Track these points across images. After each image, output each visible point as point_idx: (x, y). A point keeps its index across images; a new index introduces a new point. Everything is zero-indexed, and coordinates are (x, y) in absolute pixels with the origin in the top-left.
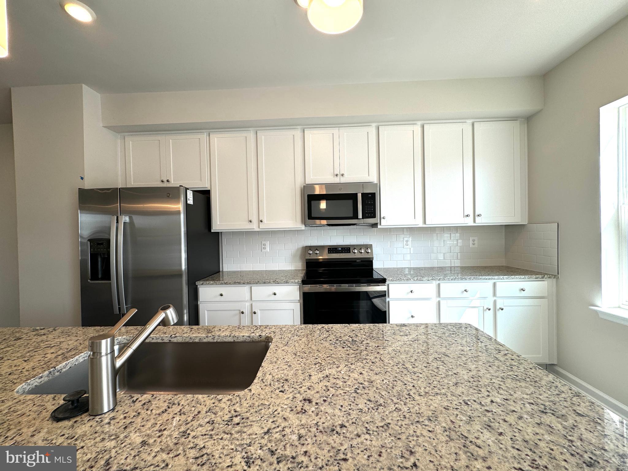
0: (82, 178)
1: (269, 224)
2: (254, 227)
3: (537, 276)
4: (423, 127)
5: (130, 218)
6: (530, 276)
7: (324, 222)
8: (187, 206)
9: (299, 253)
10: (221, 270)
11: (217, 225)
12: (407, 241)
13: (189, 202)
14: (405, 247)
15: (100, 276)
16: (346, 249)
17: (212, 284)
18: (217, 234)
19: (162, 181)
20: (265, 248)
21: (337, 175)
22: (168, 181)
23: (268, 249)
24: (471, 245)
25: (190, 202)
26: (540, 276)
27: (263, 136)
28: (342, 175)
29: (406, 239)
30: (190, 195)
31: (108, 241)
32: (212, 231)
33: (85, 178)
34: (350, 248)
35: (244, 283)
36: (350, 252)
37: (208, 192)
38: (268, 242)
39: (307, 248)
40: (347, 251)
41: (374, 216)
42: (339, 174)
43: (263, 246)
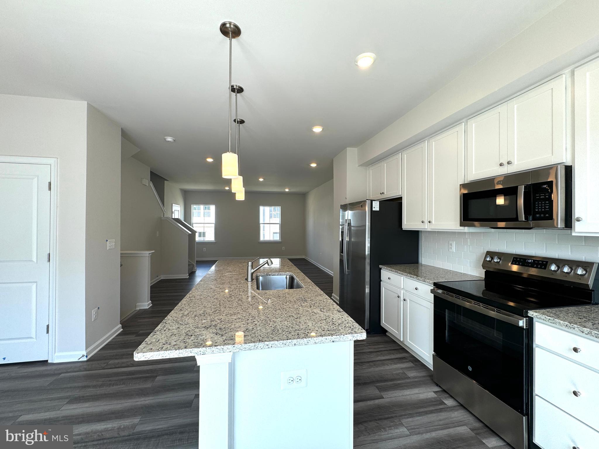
0: (346, 199)
1: (437, 225)
2: (427, 227)
5: (350, 220)
8: (372, 212)
10: (420, 262)
11: (408, 224)
13: (374, 209)
16: (542, 263)
17: (386, 269)
19: (381, 193)
20: (451, 248)
21: (501, 165)
23: (454, 249)
25: (376, 209)
28: (510, 163)
30: (376, 204)
31: (344, 233)
32: (404, 230)
36: (545, 268)
37: (401, 198)
38: (455, 242)
39: (489, 253)
40: (542, 265)
41: (551, 218)
42: (505, 163)
43: (450, 246)
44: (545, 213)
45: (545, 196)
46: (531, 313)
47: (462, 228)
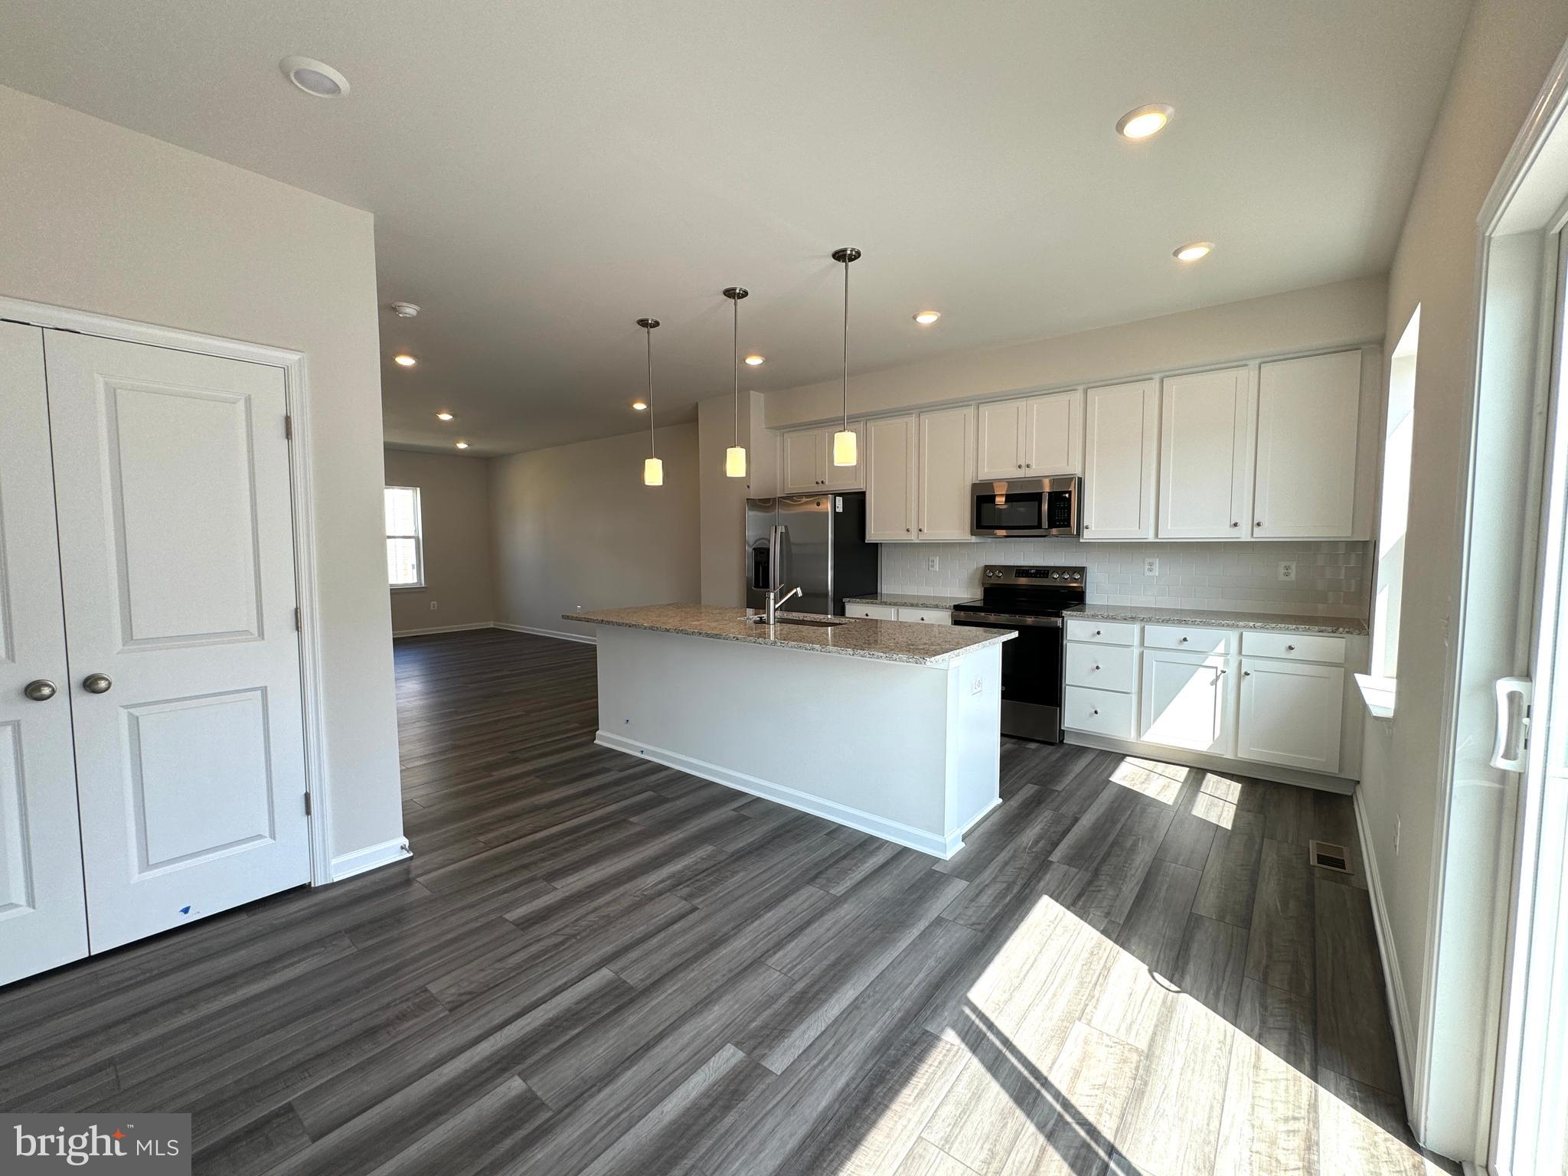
0: (748, 487)
1: (930, 535)
2: (913, 537)
3: (1324, 628)
4: (1162, 382)
5: (786, 527)
6: (1307, 627)
7: (1003, 532)
8: (836, 514)
9: (979, 575)
10: (879, 591)
11: (872, 535)
12: (1151, 564)
13: (837, 510)
14: (1148, 573)
15: (761, 585)
16: (1043, 572)
17: (858, 603)
18: (875, 547)
19: (817, 483)
20: (933, 566)
21: (1020, 467)
22: (822, 482)
23: (937, 568)
24: (1282, 577)
25: (840, 509)
26: (1330, 629)
27: (926, 419)
28: (1028, 466)
29: (1148, 560)
30: (839, 501)
31: (768, 550)
32: (866, 542)
33: (751, 487)
34: (1048, 571)
35: (890, 604)
36: (1047, 577)
37: (863, 494)
38: (938, 558)
39: (987, 568)
40: (1043, 574)
41: (1069, 525)
42: (1023, 465)
43: (930, 564)
44: (1064, 521)
45: (1064, 504)
46: (1065, 613)
47: (974, 537)
